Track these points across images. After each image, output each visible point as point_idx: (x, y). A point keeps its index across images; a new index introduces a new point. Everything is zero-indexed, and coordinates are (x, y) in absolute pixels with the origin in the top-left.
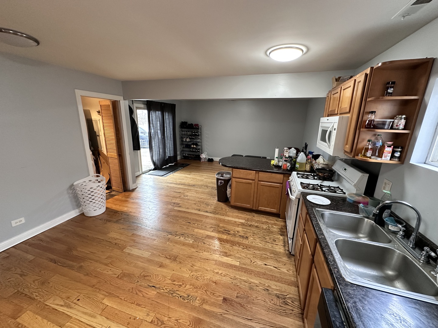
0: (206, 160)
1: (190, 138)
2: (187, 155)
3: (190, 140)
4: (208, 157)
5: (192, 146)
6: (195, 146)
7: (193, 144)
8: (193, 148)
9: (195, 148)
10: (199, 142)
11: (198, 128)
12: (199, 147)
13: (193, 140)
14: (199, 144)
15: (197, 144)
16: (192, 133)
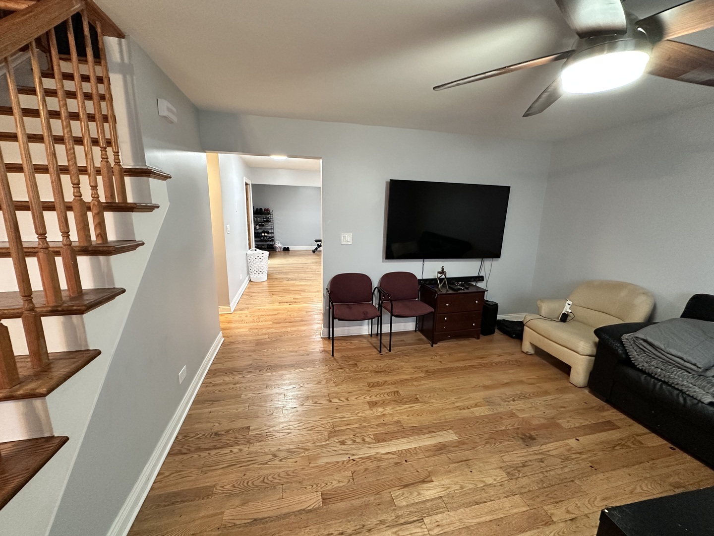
0: (282, 250)
1: (260, 226)
3: (259, 228)
4: (283, 247)
5: (263, 234)
6: (266, 234)
7: (264, 232)
9: (266, 236)
10: (269, 229)
11: (269, 214)
12: (270, 235)
13: (263, 228)
14: (270, 231)
15: (268, 233)
16: (262, 219)
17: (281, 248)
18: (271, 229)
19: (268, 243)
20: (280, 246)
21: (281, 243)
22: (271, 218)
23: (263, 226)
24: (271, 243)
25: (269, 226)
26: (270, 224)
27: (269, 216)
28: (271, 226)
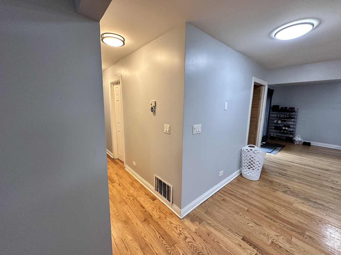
0: (301, 143)
1: (282, 121)
2: (275, 136)
3: (281, 122)
4: (303, 141)
5: (284, 128)
6: (287, 128)
7: (285, 126)
8: (285, 130)
9: (287, 130)
10: (292, 125)
11: (294, 111)
12: (291, 130)
13: (286, 123)
14: (291, 126)
15: (289, 127)
16: (286, 116)
17: (300, 142)
18: (294, 125)
19: (288, 135)
20: (300, 140)
21: (302, 137)
22: (295, 115)
23: (286, 121)
24: (291, 136)
25: (292, 121)
26: (293, 120)
27: (294, 113)
28: (294, 122)
